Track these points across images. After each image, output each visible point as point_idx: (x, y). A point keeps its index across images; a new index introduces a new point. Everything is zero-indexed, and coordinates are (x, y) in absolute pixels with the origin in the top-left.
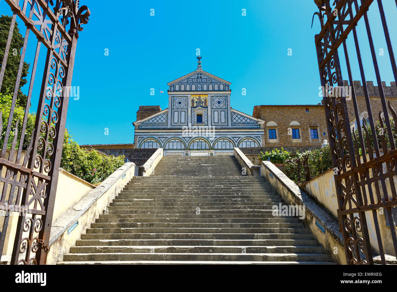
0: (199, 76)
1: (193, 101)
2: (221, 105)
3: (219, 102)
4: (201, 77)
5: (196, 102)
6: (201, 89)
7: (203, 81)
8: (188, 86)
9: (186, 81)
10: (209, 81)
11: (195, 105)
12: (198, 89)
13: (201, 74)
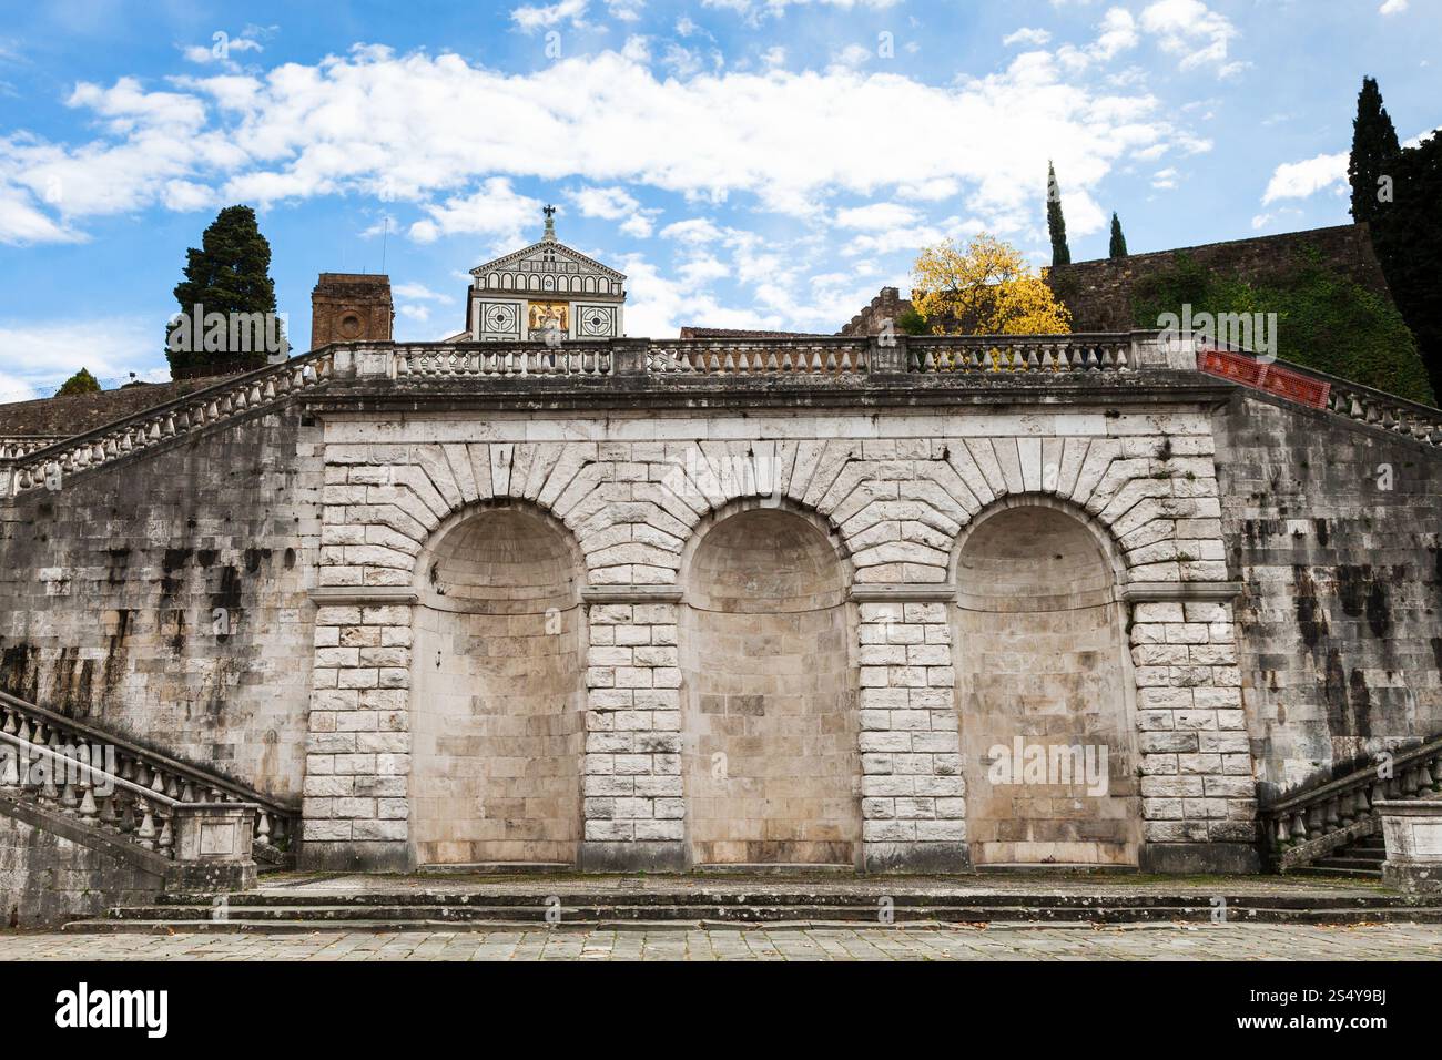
0: (549, 255)
1: (532, 315)
2: (601, 329)
3: (596, 321)
4: (553, 259)
5: (541, 318)
6: (551, 288)
7: (558, 269)
8: (521, 279)
9: (516, 266)
10: (573, 268)
11: (538, 325)
12: (546, 288)
13: (553, 252)
